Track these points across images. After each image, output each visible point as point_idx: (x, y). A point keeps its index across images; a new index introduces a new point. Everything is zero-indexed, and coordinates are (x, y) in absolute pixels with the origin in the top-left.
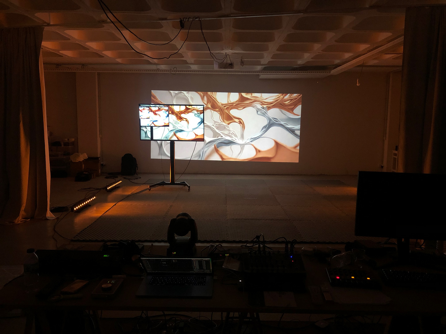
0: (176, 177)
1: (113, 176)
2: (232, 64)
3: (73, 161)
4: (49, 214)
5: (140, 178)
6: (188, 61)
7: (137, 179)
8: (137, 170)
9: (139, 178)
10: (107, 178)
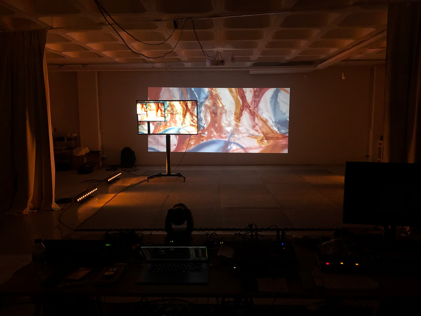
0: (172, 169)
1: (114, 169)
2: (223, 61)
3: (76, 155)
4: (54, 205)
5: (139, 170)
6: (182, 59)
7: (135, 171)
8: (136, 162)
9: (137, 170)
10: (107, 170)
